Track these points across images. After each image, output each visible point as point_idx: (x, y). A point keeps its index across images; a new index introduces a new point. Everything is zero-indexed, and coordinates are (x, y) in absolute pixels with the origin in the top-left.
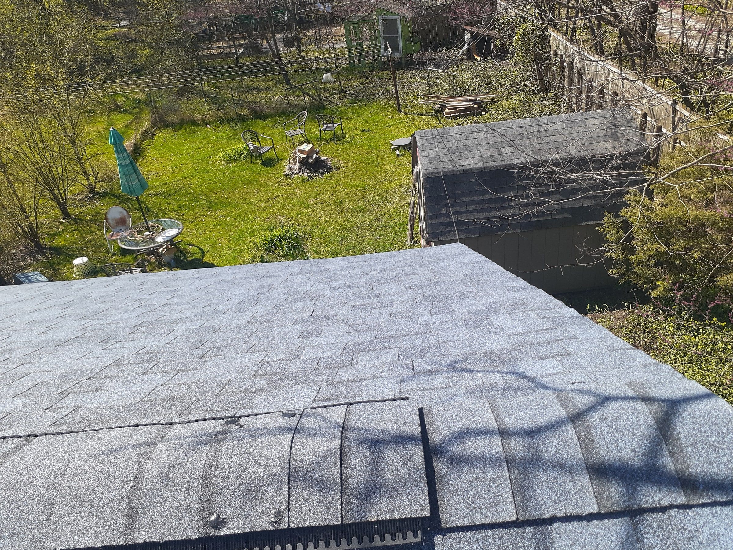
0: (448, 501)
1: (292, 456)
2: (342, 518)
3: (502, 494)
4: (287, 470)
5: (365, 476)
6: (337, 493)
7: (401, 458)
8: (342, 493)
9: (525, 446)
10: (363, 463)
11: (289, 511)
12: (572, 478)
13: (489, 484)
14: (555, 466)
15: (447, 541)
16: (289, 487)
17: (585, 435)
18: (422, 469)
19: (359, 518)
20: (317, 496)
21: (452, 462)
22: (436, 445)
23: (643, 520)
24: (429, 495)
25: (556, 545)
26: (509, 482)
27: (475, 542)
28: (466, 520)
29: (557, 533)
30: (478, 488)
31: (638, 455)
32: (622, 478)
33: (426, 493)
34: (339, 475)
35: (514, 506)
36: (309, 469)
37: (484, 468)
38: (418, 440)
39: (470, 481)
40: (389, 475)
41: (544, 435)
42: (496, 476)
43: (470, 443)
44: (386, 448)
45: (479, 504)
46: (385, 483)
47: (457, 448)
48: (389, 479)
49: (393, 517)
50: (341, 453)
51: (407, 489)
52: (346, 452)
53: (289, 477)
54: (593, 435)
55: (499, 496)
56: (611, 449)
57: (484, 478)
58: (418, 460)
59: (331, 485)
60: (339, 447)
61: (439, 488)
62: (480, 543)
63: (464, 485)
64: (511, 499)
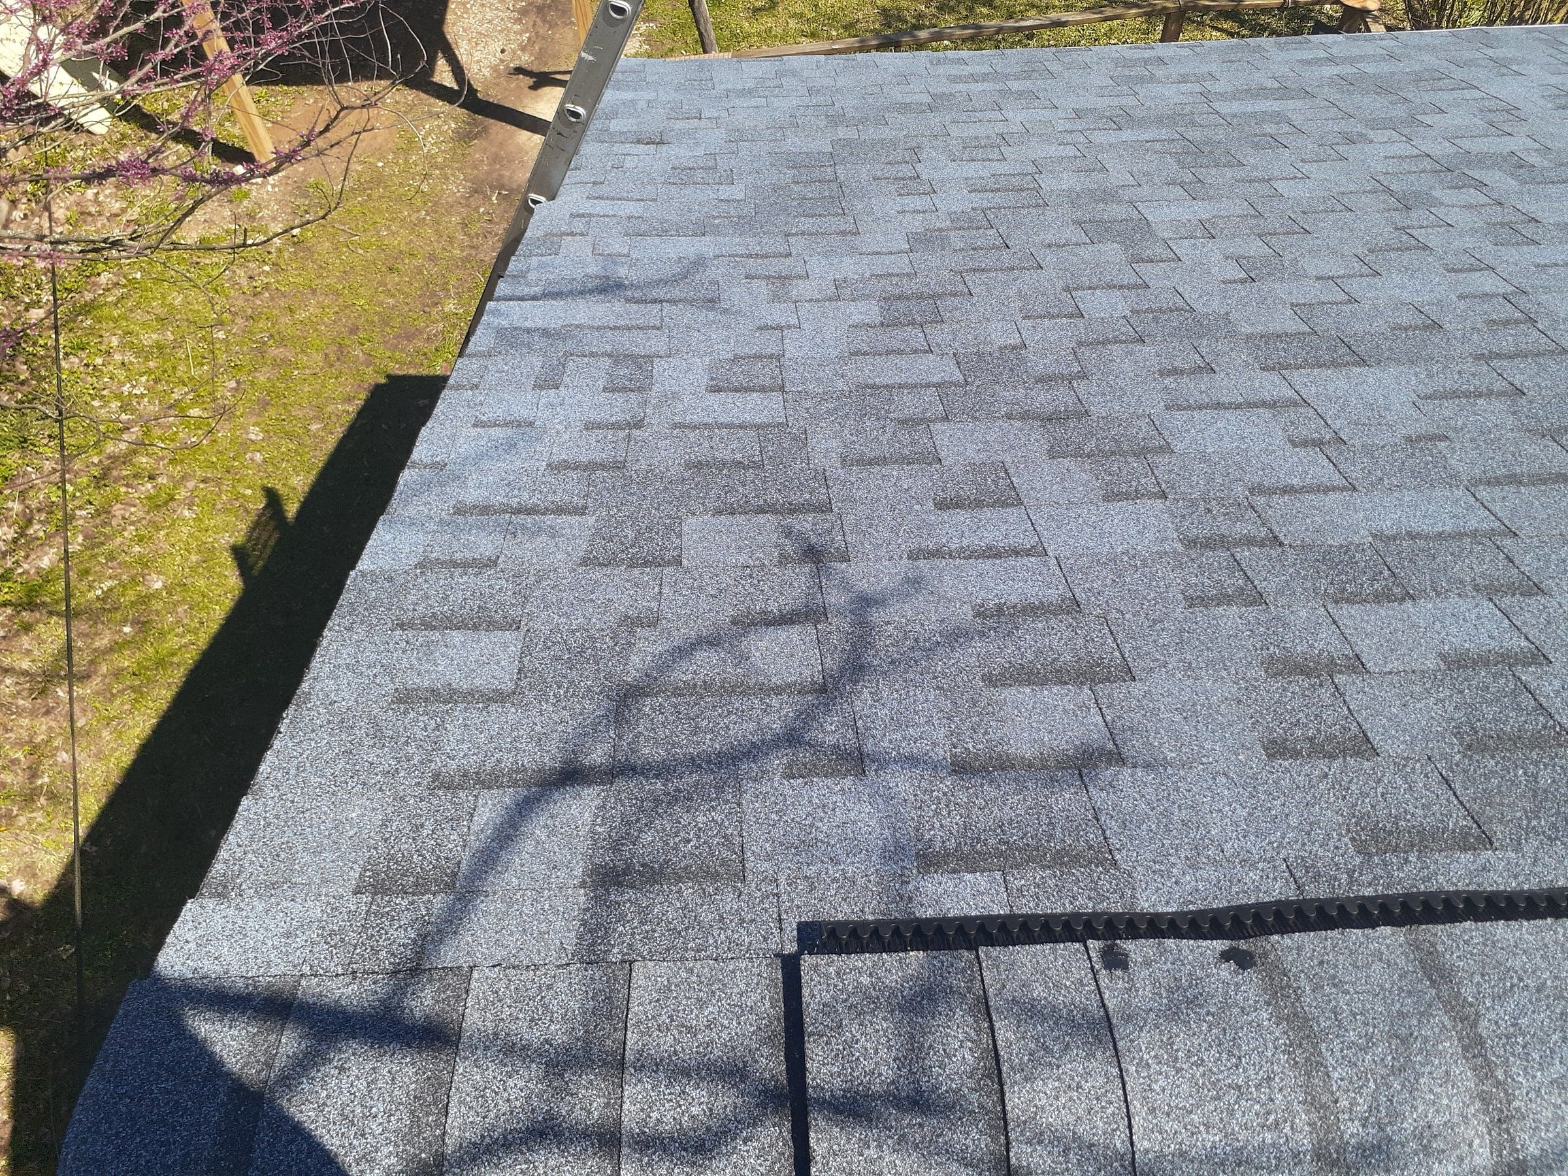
0: (763, 998)
1: (1115, 1071)
2: (978, 957)
3: (650, 1003)
4: (1117, 1036)
5: (939, 1026)
6: (996, 995)
7: (858, 1058)
8: (986, 998)
9: (572, 1095)
10: (944, 1050)
11: (1092, 968)
12: (497, 1026)
13: (672, 1020)
14: (523, 1048)
15: (774, 947)
16: (1104, 1005)
17: (428, 1114)
18: (812, 1034)
19: (945, 956)
20: (1038, 991)
21: (745, 1066)
22: (775, 1112)
23: (399, 964)
24: (800, 988)
25: (574, 933)
26: (630, 1022)
27: (722, 943)
28: (731, 967)
29: (565, 949)
30: (697, 1016)
31: (339, 1060)
32: (397, 1022)
33: (806, 992)
34: (997, 1025)
35: (633, 981)
36: (1067, 1039)
37: (675, 1052)
38: (817, 1100)
39: (711, 1029)
40: (885, 1025)
41: (522, 1121)
42: (655, 1034)
43: (695, 1110)
44: (893, 1082)
45: (700, 991)
46: (893, 1011)
47: (726, 1100)
48: (885, 1019)
49: (875, 957)
50: (1000, 1071)
51: (846, 1000)
52: (989, 1076)
53: (1110, 1024)
54: (412, 1112)
55: (658, 1000)
56: (388, 1078)
57: (681, 1032)
58: (818, 1050)
59: (1012, 1008)
60: (1006, 1088)
61: (779, 1020)
62: (711, 942)
63: (726, 1023)
64: (634, 994)
